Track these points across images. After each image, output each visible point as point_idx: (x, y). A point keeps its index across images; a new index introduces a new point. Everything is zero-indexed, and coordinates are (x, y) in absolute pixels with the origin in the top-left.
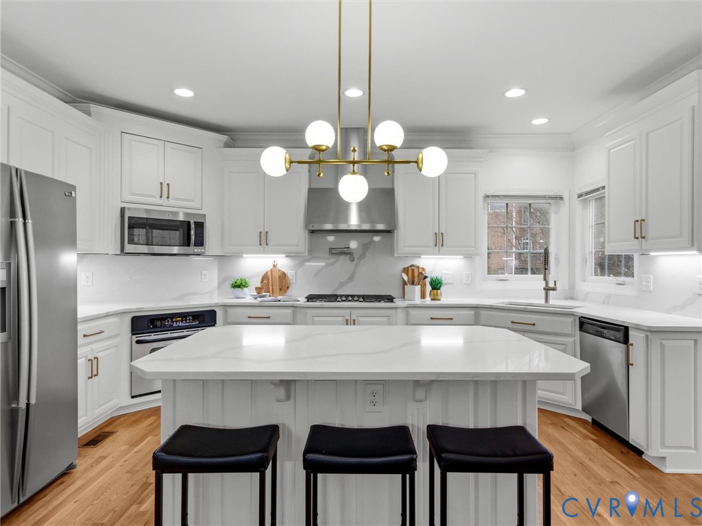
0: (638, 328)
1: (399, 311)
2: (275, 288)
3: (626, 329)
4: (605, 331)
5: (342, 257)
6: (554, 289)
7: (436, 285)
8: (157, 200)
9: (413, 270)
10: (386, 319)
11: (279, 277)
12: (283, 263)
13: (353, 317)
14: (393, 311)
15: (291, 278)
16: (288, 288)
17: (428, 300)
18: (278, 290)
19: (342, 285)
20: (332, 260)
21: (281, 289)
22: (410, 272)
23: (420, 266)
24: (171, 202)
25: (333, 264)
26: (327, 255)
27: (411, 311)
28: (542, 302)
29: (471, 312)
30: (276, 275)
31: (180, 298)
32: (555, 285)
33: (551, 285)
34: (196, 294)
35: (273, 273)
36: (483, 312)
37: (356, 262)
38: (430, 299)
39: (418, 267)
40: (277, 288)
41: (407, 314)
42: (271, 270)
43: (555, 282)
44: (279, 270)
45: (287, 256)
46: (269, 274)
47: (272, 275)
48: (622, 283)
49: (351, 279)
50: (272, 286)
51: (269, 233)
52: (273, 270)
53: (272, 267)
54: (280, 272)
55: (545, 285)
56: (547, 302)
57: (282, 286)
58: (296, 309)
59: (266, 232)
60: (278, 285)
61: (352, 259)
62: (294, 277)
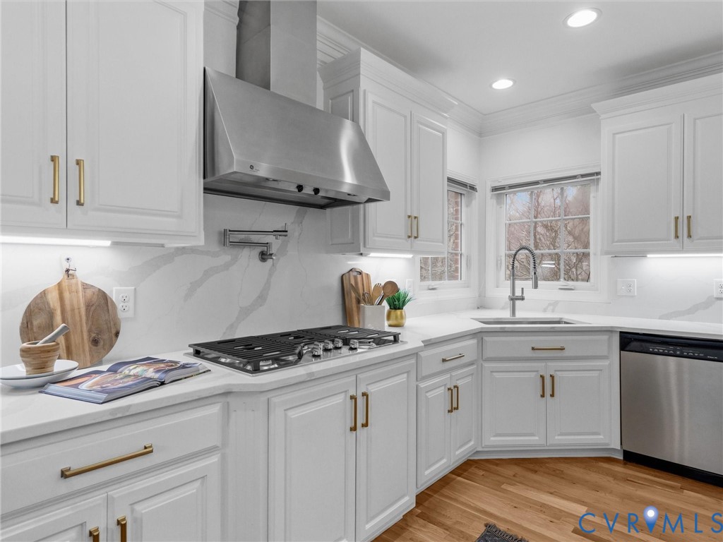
5: (245, 252)
6: (521, 299)
9: (355, 278)
13: (362, 389)
15: (119, 306)
16: (117, 334)
18: (87, 345)
19: (245, 312)
20: (225, 257)
21: (95, 342)
22: (354, 282)
23: (365, 271)
25: (226, 267)
30: (78, 301)
32: (523, 293)
33: (518, 293)
35: (67, 295)
39: (360, 273)
40: (81, 338)
42: (59, 284)
43: (523, 289)
44: (86, 286)
45: (115, 244)
46: (53, 299)
47: (61, 300)
48: (572, 288)
49: (262, 298)
51: (87, 165)
52: (65, 285)
53: (59, 276)
54: (89, 292)
55: (509, 293)
56: (513, 313)
57: (100, 332)
58: (230, 399)
59: (78, 162)
60: (85, 329)
61: (264, 256)
62: (131, 304)
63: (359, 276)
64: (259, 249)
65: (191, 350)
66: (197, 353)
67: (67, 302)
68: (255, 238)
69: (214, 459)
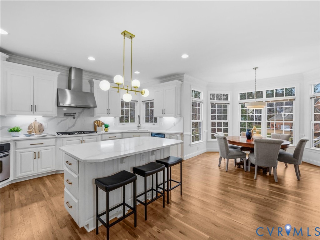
0: (168, 134)
1: (100, 136)
3: (165, 134)
4: (159, 136)
5: (70, 117)
6: (140, 126)
7: (107, 127)
9: (98, 122)
10: (95, 139)
11: (39, 126)
12: (40, 119)
13: (84, 139)
14: (98, 136)
15: (44, 126)
16: (44, 130)
17: (104, 132)
18: (38, 132)
19: (70, 128)
20: (65, 118)
21: (40, 131)
22: (97, 122)
23: (100, 120)
25: (65, 120)
26: (63, 116)
27: (103, 135)
28: (137, 130)
29: (121, 134)
30: (37, 125)
35: (35, 124)
36: (124, 134)
38: (104, 131)
39: (99, 121)
40: (37, 130)
41: (102, 137)
44: (38, 123)
45: (43, 116)
46: (33, 125)
48: (154, 124)
49: (74, 125)
51: (36, 106)
52: (35, 122)
53: (34, 121)
54: (39, 124)
55: (137, 125)
56: (138, 130)
57: (40, 130)
58: (57, 139)
59: (35, 105)
60: (38, 129)
61: (74, 118)
62: (46, 126)
63: (99, 122)
64: (73, 117)
65: (57, 133)
66: (58, 134)
67: (35, 125)
68: (72, 115)
69: (54, 147)
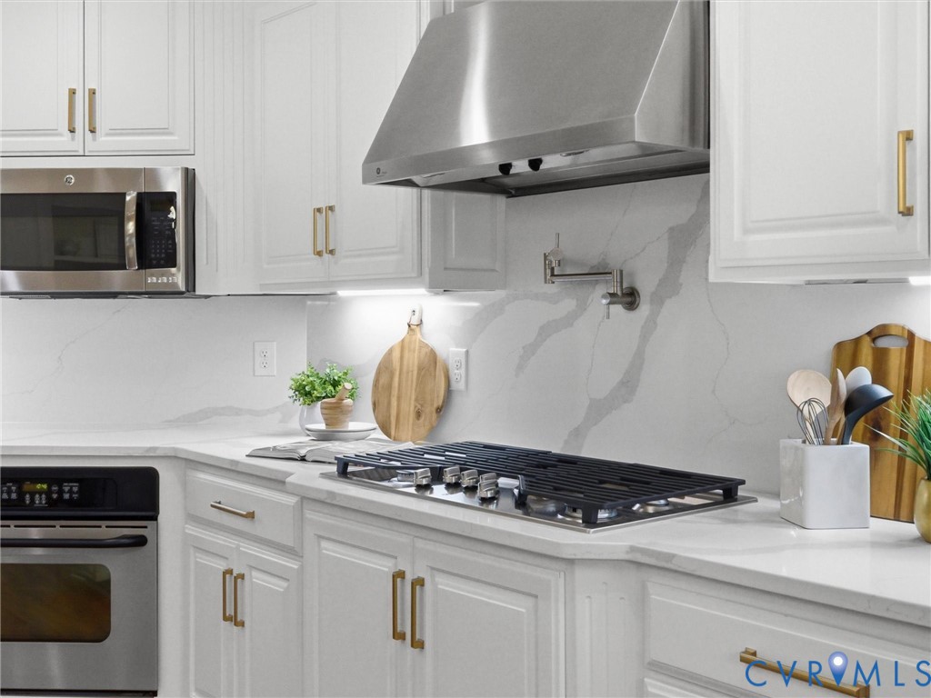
2: (404, 406)
8: (63, 141)
11: (420, 368)
15: (454, 371)
16: (439, 409)
18: (412, 416)
21: (418, 415)
24: (104, 141)
25: (571, 320)
31: (191, 421)
34: (238, 412)
35: (406, 355)
37: (644, 309)
40: (409, 407)
42: (403, 342)
44: (422, 345)
46: (396, 358)
47: (402, 357)
49: (629, 386)
50: (399, 398)
52: (407, 342)
53: (403, 330)
54: (423, 351)
57: (423, 403)
60: (413, 398)
62: (462, 372)
67: (405, 363)
